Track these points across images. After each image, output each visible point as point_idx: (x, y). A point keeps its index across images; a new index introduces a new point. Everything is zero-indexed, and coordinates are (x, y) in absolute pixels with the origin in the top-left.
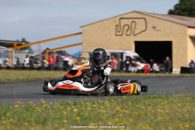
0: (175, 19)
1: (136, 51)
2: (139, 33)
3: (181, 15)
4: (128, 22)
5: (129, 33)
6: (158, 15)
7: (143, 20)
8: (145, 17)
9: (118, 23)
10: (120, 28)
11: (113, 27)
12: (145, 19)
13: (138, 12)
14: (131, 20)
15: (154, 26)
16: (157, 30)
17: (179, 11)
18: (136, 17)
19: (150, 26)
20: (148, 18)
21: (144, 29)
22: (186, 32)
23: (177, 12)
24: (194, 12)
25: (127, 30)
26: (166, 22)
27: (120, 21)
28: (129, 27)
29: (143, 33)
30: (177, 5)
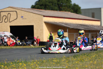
0: (36, 11)
1: (11, 32)
2: (13, 21)
3: (39, 9)
5: (6, 21)
6: (25, 9)
8: (17, 10)
10: (1, 18)
12: (16, 12)
13: (12, 8)
15: (22, 16)
16: (24, 19)
17: (38, 5)
18: (11, 10)
19: (19, 16)
20: (18, 11)
21: (16, 18)
22: (42, 19)
23: (37, 6)
24: (47, 7)
25: (5, 19)
26: (30, 13)
30: (36, 2)
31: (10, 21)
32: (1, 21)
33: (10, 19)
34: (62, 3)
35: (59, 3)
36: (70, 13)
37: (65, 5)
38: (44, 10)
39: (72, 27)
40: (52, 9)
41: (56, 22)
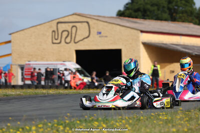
0: (125, 22)
1: (78, 62)
2: (81, 40)
3: (133, 17)
4: (68, 27)
5: (68, 40)
6: (104, 17)
7: (86, 24)
8: (89, 20)
9: (55, 29)
10: (58, 34)
11: (49, 34)
12: (88, 23)
13: (79, 15)
14: (71, 25)
15: (99, 31)
16: (102, 36)
17: (130, 11)
18: (77, 20)
19: (94, 32)
20: (91, 22)
21: (87, 35)
22: (138, 37)
23: (128, 12)
24: (148, 13)
25: (66, 38)
26: (114, 25)
27: (57, 26)
28: (69, 34)
29: (86, 40)
30: (127, 4)
31: (76, 41)
32: (58, 41)
33: (75, 37)
34: (176, 6)
35: (171, 6)
36: (192, 25)
37: (183, 9)
38: (142, 20)
39: (196, 53)
40: (158, 18)
41: (165, 42)
